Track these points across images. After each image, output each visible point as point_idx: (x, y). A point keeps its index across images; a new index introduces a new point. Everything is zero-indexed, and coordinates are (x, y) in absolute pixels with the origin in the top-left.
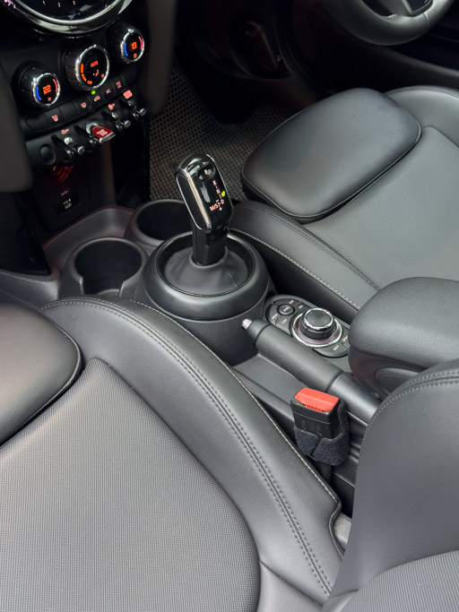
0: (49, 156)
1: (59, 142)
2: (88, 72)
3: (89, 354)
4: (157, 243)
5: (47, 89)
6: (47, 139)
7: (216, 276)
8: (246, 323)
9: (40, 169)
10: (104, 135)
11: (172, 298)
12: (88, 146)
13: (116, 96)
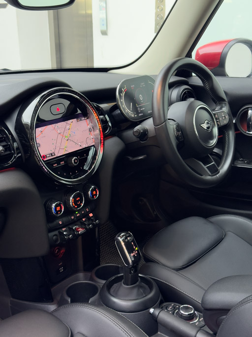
0: (57, 240)
1: (61, 234)
2: (75, 202)
3: (75, 332)
4: (104, 282)
5: (58, 209)
6: (56, 232)
7: (135, 291)
8: (152, 310)
9: (53, 245)
10: (81, 231)
11: (114, 302)
12: (74, 235)
13: (86, 215)
